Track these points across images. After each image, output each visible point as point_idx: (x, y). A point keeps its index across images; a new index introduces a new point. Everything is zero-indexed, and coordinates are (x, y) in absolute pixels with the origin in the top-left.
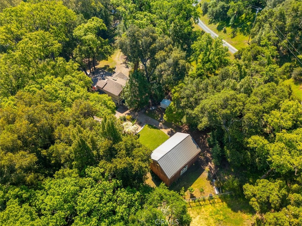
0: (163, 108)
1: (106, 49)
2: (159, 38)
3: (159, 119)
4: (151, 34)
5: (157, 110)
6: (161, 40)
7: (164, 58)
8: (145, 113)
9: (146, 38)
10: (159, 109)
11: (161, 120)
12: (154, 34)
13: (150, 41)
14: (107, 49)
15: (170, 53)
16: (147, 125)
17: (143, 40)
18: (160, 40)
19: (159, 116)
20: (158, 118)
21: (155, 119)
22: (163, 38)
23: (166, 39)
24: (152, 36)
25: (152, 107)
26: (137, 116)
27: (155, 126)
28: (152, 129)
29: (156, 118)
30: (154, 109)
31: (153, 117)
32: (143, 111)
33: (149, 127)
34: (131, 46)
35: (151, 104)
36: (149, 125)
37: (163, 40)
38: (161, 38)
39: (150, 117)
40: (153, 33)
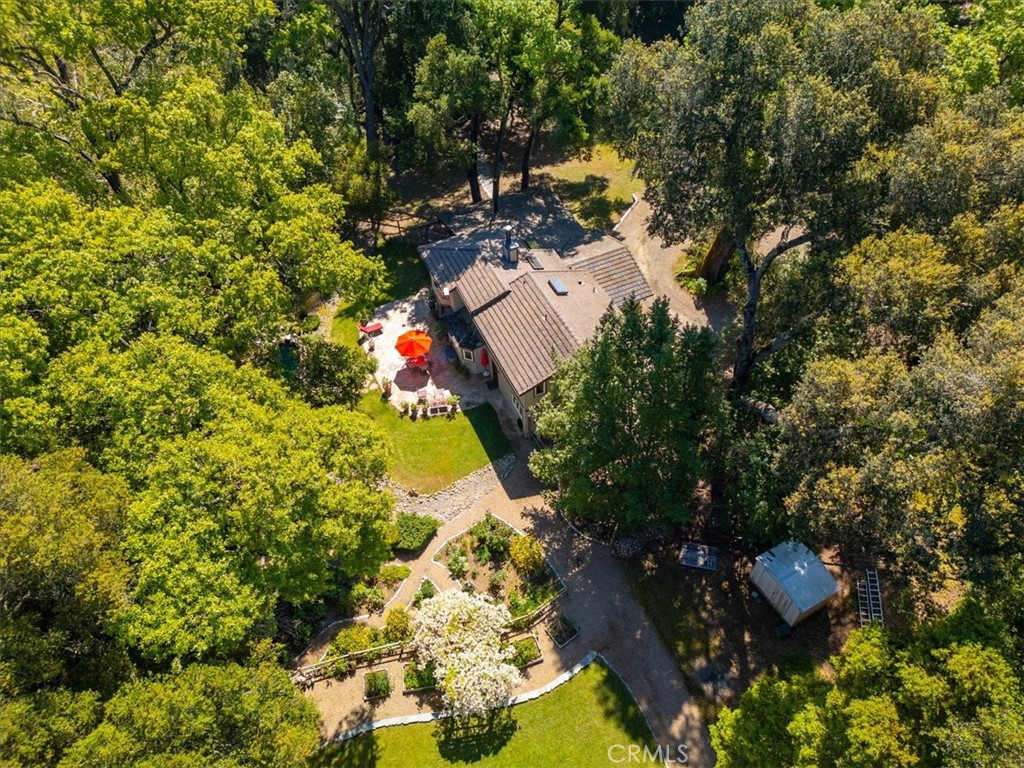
0: (761, 596)
1: (599, 93)
2: (946, 118)
3: (700, 663)
4: (887, 67)
5: (717, 584)
6: (959, 137)
7: (917, 305)
8: (632, 564)
9: (827, 90)
10: (735, 586)
11: (708, 688)
12: (913, 75)
13: (852, 127)
14: (605, 94)
15: (990, 279)
16: (596, 675)
17: (795, 100)
18: (943, 139)
19: (706, 642)
20: (691, 655)
21: (671, 649)
22: (984, 124)
23: (1002, 146)
24: (891, 83)
25: (693, 549)
26: (578, 561)
27: (643, 707)
28: (612, 724)
29: (681, 649)
30: (701, 572)
31: (668, 630)
32: (625, 548)
33: (604, 700)
34: (689, 122)
35: (700, 520)
36: (612, 682)
37: (977, 151)
38: (968, 124)
39: (647, 612)
40: (918, 62)
